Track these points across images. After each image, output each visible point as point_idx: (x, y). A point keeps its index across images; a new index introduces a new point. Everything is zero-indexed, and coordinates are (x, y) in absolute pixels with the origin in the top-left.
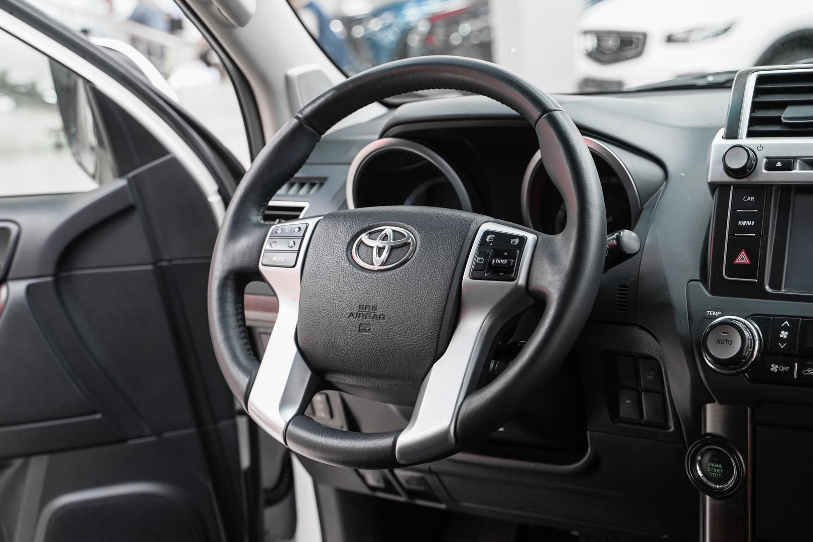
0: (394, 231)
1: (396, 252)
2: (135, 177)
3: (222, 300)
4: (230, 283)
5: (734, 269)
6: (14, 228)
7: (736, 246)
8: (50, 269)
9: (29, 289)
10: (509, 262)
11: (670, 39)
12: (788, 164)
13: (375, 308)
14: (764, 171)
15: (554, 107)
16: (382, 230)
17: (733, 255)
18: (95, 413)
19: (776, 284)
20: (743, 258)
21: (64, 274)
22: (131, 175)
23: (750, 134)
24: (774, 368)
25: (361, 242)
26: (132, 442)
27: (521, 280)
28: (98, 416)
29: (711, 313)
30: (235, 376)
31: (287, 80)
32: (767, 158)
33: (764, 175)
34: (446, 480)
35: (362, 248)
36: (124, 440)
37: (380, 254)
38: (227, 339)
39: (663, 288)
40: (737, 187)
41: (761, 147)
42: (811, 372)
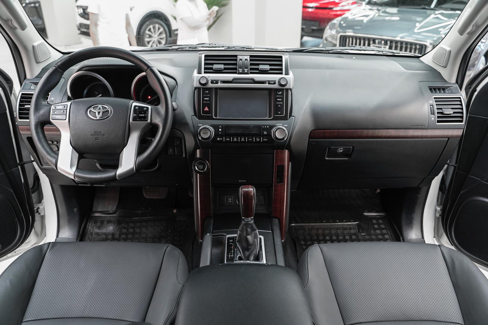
0: (102, 106)
3: (37, 133)
4: (39, 126)
5: (204, 112)
7: (205, 105)
12: (217, 82)
13: (100, 132)
15: (151, 66)
16: (98, 106)
17: (204, 108)
19: (216, 116)
20: (206, 109)
23: (205, 73)
24: (218, 139)
25: (91, 110)
27: (149, 121)
29: (200, 125)
30: (50, 159)
31: (33, 47)
32: (211, 80)
33: (210, 85)
35: (91, 113)
37: (99, 114)
39: (184, 118)
40: (203, 88)
41: (209, 76)
42: (228, 139)
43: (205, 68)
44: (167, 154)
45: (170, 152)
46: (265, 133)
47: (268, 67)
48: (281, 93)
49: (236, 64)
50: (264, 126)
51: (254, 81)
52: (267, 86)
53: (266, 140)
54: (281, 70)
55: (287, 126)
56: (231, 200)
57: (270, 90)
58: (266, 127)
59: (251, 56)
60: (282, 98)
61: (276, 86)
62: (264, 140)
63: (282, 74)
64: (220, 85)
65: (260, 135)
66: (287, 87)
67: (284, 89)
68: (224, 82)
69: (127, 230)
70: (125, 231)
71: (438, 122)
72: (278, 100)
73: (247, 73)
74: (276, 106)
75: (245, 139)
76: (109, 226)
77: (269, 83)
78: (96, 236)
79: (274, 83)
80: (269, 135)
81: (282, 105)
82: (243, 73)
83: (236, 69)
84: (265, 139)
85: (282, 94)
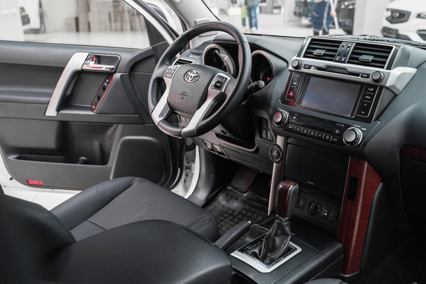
0: (196, 72)
1: (195, 78)
3: (153, 85)
4: (156, 81)
5: (289, 97)
6: (119, 57)
7: (291, 89)
8: (128, 71)
9: (121, 75)
10: (221, 85)
11: (419, 16)
12: (309, 67)
13: (186, 93)
14: (303, 68)
15: (244, 41)
16: (193, 71)
17: (289, 93)
18: (137, 114)
20: (291, 94)
21: (132, 73)
22: (154, 46)
23: (304, 56)
24: (290, 127)
25: (188, 74)
26: (146, 125)
27: (223, 91)
28: (137, 115)
29: (279, 108)
30: (151, 105)
31: (195, 22)
32: (304, 64)
33: (303, 70)
34: (226, 150)
35: (188, 75)
36: (144, 124)
37: (191, 78)
38: (152, 96)
39: (270, 99)
40: (295, 72)
41: (304, 60)
42: (298, 129)
43: (306, 52)
44: (261, 136)
45: (264, 135)
46: (337, 132)
47: (371, 58)
48: (373, 89)
49: (336, 51)
50: (339, 123)
51: (344, 71)
52: (359, 79)
53: (336, 140)
54: (385, 63)
55: (365, 129)
56: (302, 203)
57: (362, 84)
58: (341, 125)
59: (358, 44)
60: (372, 97)
61: (369, 80)
62: (334, 139)
63: (383, 67)
64: (313, 71)
65: (331, 133)
66: (382, 84)
67: (377, 86)
68: (320, 69)
69: (247, 213)
70: (244, 212)
72: (366, 97)
73: (344, 62)
74: (362, 103)
75: (315, 134)
76: (235, 203)
77: (362, 77)
78: (220, 206)
79: (368, 77)
80: (341, 135)
81: (369, 105)
82: (340, 61)
83: (334, 56)
84: (335, 138)
85: (374, 92)
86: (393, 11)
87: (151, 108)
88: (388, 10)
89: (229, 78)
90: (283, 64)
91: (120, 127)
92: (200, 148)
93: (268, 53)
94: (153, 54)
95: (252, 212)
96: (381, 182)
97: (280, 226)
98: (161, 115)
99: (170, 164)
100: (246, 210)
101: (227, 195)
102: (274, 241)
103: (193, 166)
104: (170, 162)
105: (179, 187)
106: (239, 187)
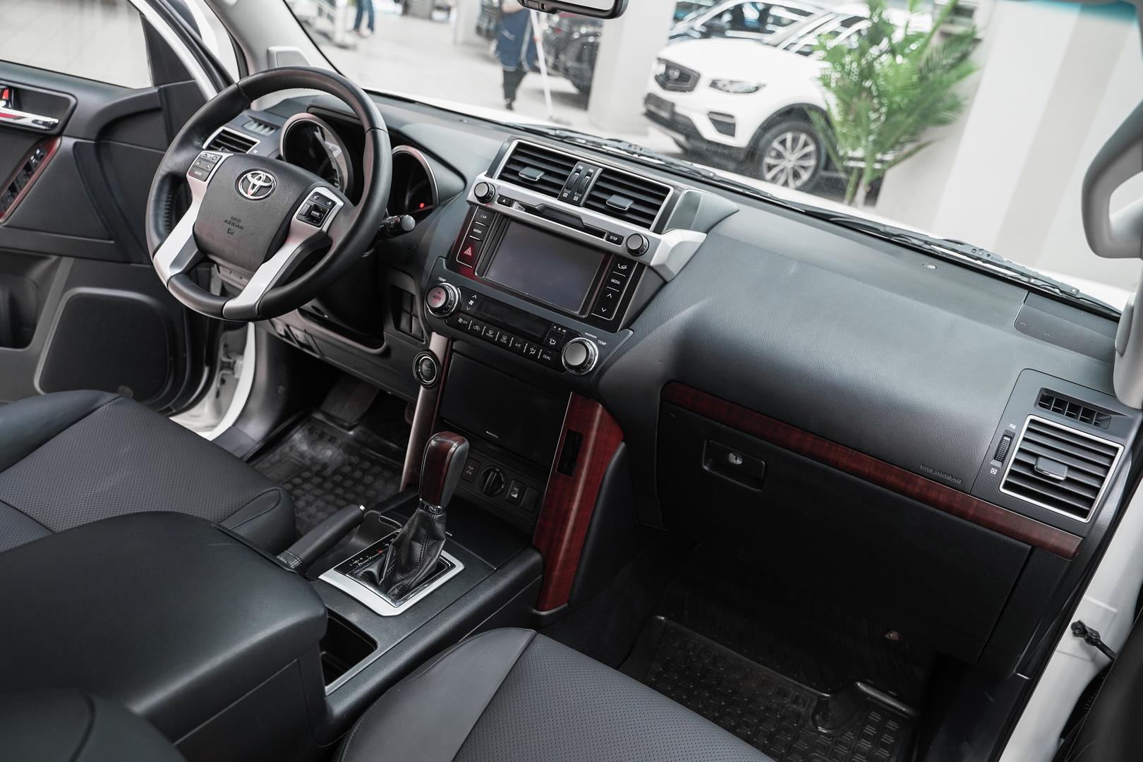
0: (267, 176)
1: (263, 190)
2: (164, 88)
3: (160, 189)
4: (168, 181)
5: (463, 257)
6: (73, 101)
7: (469, 243)
8: (94, 136)
9: (76, 144)
10: (320, 216)
11: (714, 84)
12: (510, 202)
13: (239, 221)
14: (496, 203)
15: (378, 127)
16: (258, 174)
17: (465, 248)
18: (110, 240)
19: (482, 273)
20: (468, 252)
21: (102, 141)
22: (162, 86)
23: (501, 178)
24: (460, 320)
25: (246, 177)
26: (132, 265)
27: (325, 228)
28: (112, 242)
29: (441, 279)
30: (152, 238)
31: (268, 53)
32: (500, 195)
33: (496, 206)
35: (246, 181)
36: (129, 263)
37: (253, 188)
39: (425, 256)
40: (481, 207)
41: (499, 187)
42: (477, 328)
43: (505, 170)
44: (397, 326)
45: (404, 324)
46: (552, 342)
47: (628, 204)
48: (625, 268)
49: (564, 178)
50: (558, 326)
51: (576, 222)
52: (602, 242)
53: (548, 358)
54: (652, 218)
55: (604, 344)
56: (471, 471)
57: (608, 253)
58: (561, 330)
59: (606, 171)
60: (623, 281)
61: (619, 249)
62: (545, 356)
63: (648, 226)
64: (515, 211)
65: (540, 343)
66: (643, 259)
67: (635, 262)
68: (529, 209)
69: (353, 471)
70: (347, 469)
71: (1008, 486)
72: (613, 281)
73: (577, 204)
74: (604, 292)
75: (508, 340)
76: (328, 448)
77: (608, 239)
78: (296, 455)
79: (619, 242)
80: (558, 351)
81: (617, 296)
82: (569, 200)
83: (559, 187)
84: (548, 355)
85: (627, 272)
86: (670, 65)
87: (152, 243)
88: (660, 60)
89: (340, 203)
90: (456, 182)
91: (66, 265)
92: (258, 328)
93: (425, 155)
94: (159, 105)
95: (364, 471)
96: (623, 441)
97: (426, 522)
98: (175, 263)
99: (186, 358)
100: (350, 464)
101: (311, 431)
102: (411, 549)
103: (239, 362)
104: (185, 352)
105: (204, 406)
106: (340, 416)
